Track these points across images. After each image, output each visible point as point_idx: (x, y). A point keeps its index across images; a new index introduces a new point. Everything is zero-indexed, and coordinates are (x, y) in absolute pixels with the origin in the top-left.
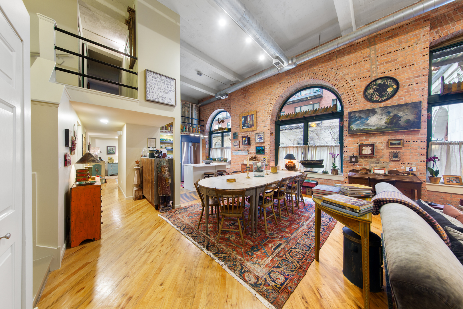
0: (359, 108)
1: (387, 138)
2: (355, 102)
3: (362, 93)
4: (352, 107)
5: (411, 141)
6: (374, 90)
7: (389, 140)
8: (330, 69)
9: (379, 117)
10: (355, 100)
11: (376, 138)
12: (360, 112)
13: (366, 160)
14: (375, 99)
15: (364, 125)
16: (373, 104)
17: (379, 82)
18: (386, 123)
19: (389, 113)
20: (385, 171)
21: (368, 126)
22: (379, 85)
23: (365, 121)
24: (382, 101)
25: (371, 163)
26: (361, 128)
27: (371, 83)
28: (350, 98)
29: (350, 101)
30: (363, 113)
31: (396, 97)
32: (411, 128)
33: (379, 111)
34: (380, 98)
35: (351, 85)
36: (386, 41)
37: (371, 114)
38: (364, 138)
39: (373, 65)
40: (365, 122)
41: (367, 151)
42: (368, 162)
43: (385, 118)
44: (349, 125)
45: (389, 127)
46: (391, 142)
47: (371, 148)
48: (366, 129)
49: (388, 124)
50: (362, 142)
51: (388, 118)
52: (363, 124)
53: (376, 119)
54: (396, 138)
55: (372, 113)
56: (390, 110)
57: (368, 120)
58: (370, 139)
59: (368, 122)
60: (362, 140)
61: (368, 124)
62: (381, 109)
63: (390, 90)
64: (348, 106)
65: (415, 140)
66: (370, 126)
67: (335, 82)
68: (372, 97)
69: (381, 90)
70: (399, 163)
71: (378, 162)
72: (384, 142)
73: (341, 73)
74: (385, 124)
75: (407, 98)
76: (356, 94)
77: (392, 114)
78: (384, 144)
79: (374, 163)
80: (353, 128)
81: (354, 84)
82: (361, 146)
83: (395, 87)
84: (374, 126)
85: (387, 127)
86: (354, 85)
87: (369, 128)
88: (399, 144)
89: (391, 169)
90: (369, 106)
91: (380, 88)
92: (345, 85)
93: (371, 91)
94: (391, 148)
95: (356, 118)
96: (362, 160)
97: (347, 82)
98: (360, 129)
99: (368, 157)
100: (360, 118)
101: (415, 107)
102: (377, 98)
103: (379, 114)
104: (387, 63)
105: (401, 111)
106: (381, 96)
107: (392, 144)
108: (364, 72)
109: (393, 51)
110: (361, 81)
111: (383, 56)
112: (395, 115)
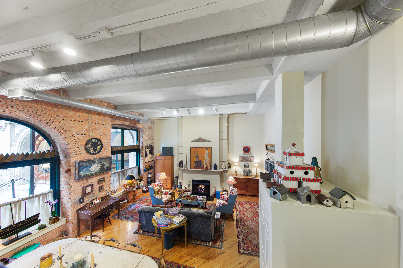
0: (82, 157)
1: (98, 178)
2: (80, 153)
3: (84, 146)
4: (77, 156)
5: (107, 178)
6: (91, 146)
8: (56, 116)
9: (96, 165)
10: (79, 151)
14: (92, 152)
15: (88, 172)
16: (91, 155)
17: (93, 140)
18: (99, 169)
19: (101, 162)
20: (99, 200)
21: (91, 172)
22: (93, 143)
23: (89, 168)
24: (95, 154)
25: (90, 198)
26: (87, 174)
27: (89, 140)
28: (75, 149)
29: (75, 151)
30: (88, 162)
31: (102, 152)
32: (108, 171)
33: (96, 161)
34: (94, 151)
35: (76, 137)
36: (96, 115)
37: (92, 163)
38: (86, 181)
39: (90, 127)
41: (89, 190)
42: (88, 198)
43: (99, 166)
44: (79, 172)
45: (100, 171)
47: (91, 187)
48: (89, 174)
49: (100, 170)
51: (100, 166)
52: (88, 170)
53: (95, 167)
54: (102, 177)
55: (93, 163)
56: (101, 161)
58: (89, 181)
59: (91, 169)
60: (84, 183)
61: (91, 170)
62: (96, 159)
63: (98, 147)
64: (74, 156)
67: (62, 131)
68: (90, 150)
69: (95, 146)
70: (104, 191)
71: (93, 195)
72: (96, 180)
73: (67, 124)
74: (99, 170)
75: (105, 153)
76: (80, 146)
77: (102, 163)
78: (96, 182)
79: (91, 197)
80: (81, 175)
81: (78, 138)
83: (101, 146)
84: (94, 171)
85: (100, 172)
86: (78, 139)
87: (91, 173)
88: (103, 180)
89: (101, 197)
90: (88, 157)
91: (94, 145)
92: (71, 136)
93: (89, 146)
94: (100, 184)
95: (83, 166)
97: (72, 134)
98: (86, 174)
100: (86, 166)
101: (110, 160)
102: (92, 151)
103: (96, 163)
104: (97, 129)
105: (105, 162)
106: (95, 150)
107: (100, 181)
108: (85, 130)
109: (99, 123)
110: (83, 137)
111: (95, 124)
112: (103, 164)
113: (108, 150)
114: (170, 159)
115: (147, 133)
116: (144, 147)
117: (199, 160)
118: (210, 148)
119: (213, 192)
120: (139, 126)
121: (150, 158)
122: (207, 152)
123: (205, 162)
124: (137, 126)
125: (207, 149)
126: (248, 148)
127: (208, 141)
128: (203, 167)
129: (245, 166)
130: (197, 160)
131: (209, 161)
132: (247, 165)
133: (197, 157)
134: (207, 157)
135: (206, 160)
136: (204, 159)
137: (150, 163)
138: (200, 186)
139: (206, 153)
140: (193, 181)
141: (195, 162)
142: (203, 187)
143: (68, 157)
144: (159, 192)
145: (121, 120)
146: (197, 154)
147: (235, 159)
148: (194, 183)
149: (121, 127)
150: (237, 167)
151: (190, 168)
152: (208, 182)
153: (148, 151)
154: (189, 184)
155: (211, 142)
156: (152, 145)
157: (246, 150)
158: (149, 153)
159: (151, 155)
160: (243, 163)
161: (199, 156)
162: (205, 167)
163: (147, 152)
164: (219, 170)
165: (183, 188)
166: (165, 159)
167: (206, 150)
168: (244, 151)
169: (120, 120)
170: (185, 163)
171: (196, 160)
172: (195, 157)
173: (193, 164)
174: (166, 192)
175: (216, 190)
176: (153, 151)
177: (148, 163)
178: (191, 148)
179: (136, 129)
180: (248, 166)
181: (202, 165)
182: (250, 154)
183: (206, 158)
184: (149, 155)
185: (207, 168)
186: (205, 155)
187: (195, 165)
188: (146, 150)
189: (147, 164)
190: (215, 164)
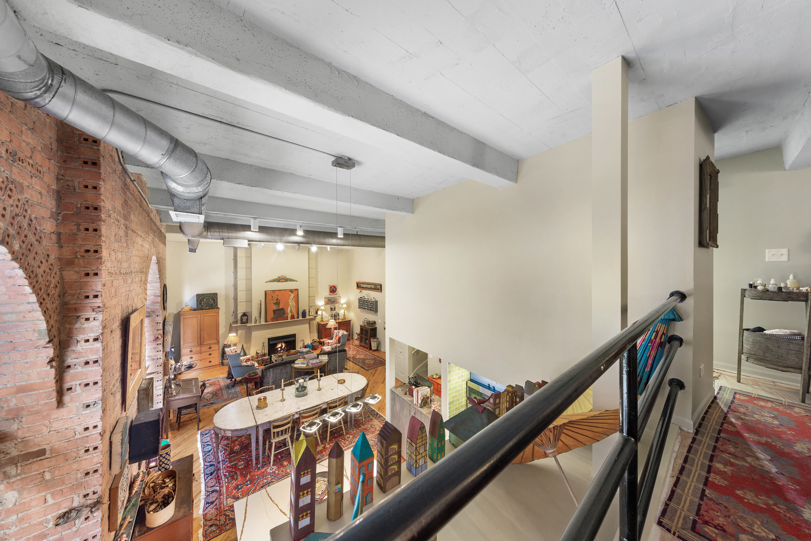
117: (280, 308)
118: (296, 290)
119: (301, 347)
122: (292, 295)
123: (290, 309)
125: (291, 291)
126: (335, 287)
127: (294, 281)
128: (287, 317)
129: (331, 309)
130: (278, 308)
131: (295, 308)
132: (333, 308)
133: (277, 303)
134: (292, 303)
135: (291, 307)
136: (289, 305)
138: (279, 345)
139: (291, 298)
140: (269, 340)
141: (274, 311)
142: (284, 346)
143: (155, 316)
146: (278, 300)
147: (320, 303)
148: (271, 343)
150: (323, 312)
151: (266, 321)
152: (293, 336)
154: (264, 346)
155: (297, 281)
157: (333, 290)
160: (329, 305)
161: (281, 301)
162: (290, 315)
164: (307, 317)
166: (206, 315)
167: (290, 293)
168: (331, 292)
170: (255, 314)
171: (275, 308)
172: (274, 304)
173: (271, 315)
178: (266, 292)
180: (335, 308)
181: (285, 314)
182: (336, 294)
183: (290, 303)
185: (293, 317)
186: (290, 300)
187: (274, 315)
190: (304, 311)
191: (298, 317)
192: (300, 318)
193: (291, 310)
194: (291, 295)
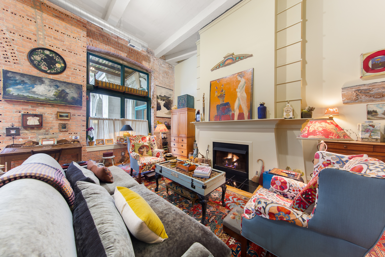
0: (21, 70)
1: (56, 110)
2: (15, 61)
3: (25, 55)
4: (10, 65)
5: (77, 115)
6: (42, 59)
7: (58, 112)
9: (47, 88)
10: (14, 58)
11: (45, 108)
12: (22, 75)
13: (33, 131)
14: (43, 68)
15: (29, 92)
16: (41, 73)
17: (47, 52)
18: (55, 95)
19: (58, 87)
20: (54, 142)
21: (34, 94)
22: (47, 56)
23: (31, 88)
24: (50, 73)
25: (39, 135)
26: (25, 95)
27: (38, 49)
30: (28, 78)
31: (64, 74)
32: (76, 104)
33: (47, 81)
34: (49, 69)
35: (8, 36)
36: (53, 17)
37: (37, 82)
38: (29, 107)
39: (39, 31)
40: (29, 89)
41: (33, 121)
42: (35, 133)
43: (54, 91)
44: (5, 87)
45: (58, 100)
46: (61, 114)
47: (38, 118)
48: (32, 97)
49: (57, 97)
50: (27, 111)
51: (56, 91)
52: (28, 90)
53: (44, 89)
54: (64, 111)
55: (39, 82)
56: (58, 84)
57: (33, 87)
58: (37, 109)
59: (34, 90)
60: (26, 109)
62: (49, 80)
63: (58, 66)
65: (79, 115)
66: (37, 94)
68: (39, 65)
69: (50, 61)
70: (68, 133)
71: (47, 133)
72: (53, 113)
74: (53, 96)
75: (73, 79)
76: (16, 52)
77: (60, 89)
78: (53, 115)
79: (42, 135)
81: (13, 38)
82: (25, 116)
83: (63, 65)
84: (42, 96)
85: (55, 100)
86: (13, 40)
87: (36, 96)
88: (67, 116)
89: (60, 139)
90: (35, 72)
91: (48, 59)
93: (37, 58)
94: (61, 120)
95: (16, 80)
96: (26, 132)
98: (23, 95)
99: (35, 128)
100: (23, 82)
101: (78, 89)
102: (45, 68)
103: (47, 84)
104: (55, 38)
105: (68, 88)
107: (61, 116)
108: (27, 32)
109: (60, 31)
110: (23, 40)
111: (50, 30)
112: (63, 90)
113: (80, 76)
114: (187, 112)
115: (161, 79)
116: (155, 96)
117: (225, 102)
119: (257, 172)
120: (145, 65)
121: (165, 113)
122: (243, 82)
123: (238, 104)
124: (142, 64)
125: (242, 74)
127: (245, 57)
128: (233, 115)
129: (371, 113)
130: (222, 103)
131: (245, 101)
134: (241, 93)
135: (239, 100)
136: (236, 97)
137: (165, 120)
138: (230, 157)
139: (239, 85)
140: (215, 144)
141: (218, 107)
142: (235, 160)
144: (144, 150)
145: (113, 47)
147: (329, 98)
148: (216, 149)
149: (119, 61)
151: (209, 120)
152: (245, 148)
153: (162, 103)
154: (208, 150)
155: (251, 56)
156: (170, 98)
158: (165, 106)
159: (168, 109)
160: (363, 105)
161: (226, 93)
162: (237, 114)
163: (161, 105)
165: (200, 157)
166: (181, 112)
167: (239, 78)
168: (366, 68)
169: (111, 46)
171: (220, 102)
172: (218, 97)
173: (215, 112)
174: (157, 153)
175: (263, 168)
176: (170, 105)
177: (163, 120)
178: (211, 82)
179: (145, 71)
181: (230, 110)
183: (239, 94)
184: (163, 108)
185: (241, 116)
186: (238, 90)
187: (217, 112)
188: (159, 101)
189: (160, 119)
190: (262, 105)
191: (251, 116)
192: (256, 117)
193: (240, 108)
194: (240, 81)
